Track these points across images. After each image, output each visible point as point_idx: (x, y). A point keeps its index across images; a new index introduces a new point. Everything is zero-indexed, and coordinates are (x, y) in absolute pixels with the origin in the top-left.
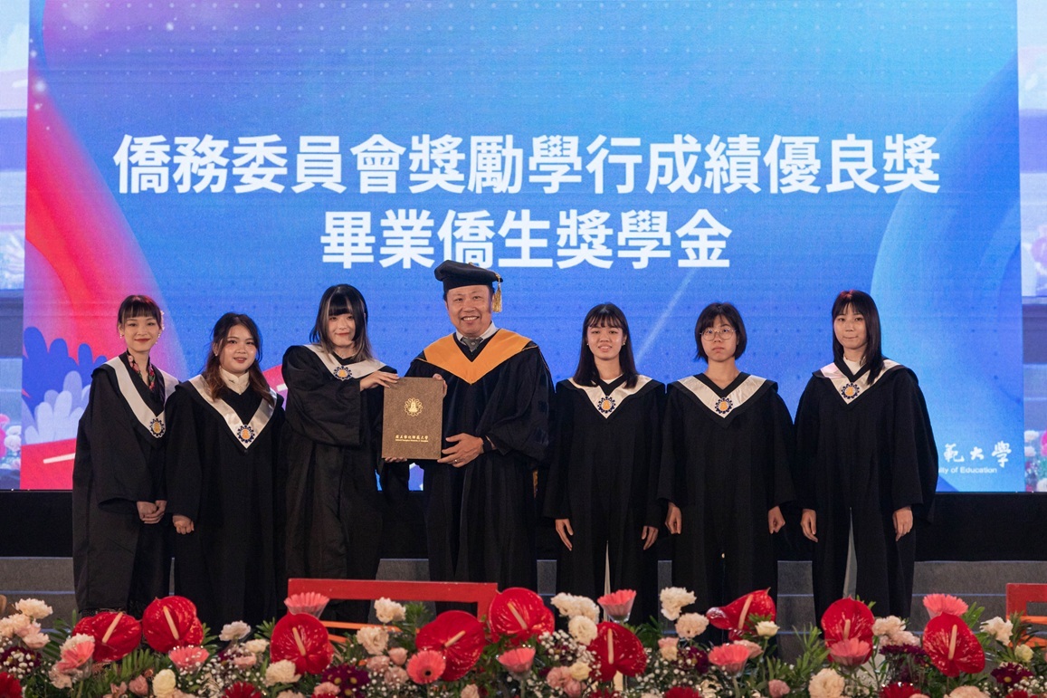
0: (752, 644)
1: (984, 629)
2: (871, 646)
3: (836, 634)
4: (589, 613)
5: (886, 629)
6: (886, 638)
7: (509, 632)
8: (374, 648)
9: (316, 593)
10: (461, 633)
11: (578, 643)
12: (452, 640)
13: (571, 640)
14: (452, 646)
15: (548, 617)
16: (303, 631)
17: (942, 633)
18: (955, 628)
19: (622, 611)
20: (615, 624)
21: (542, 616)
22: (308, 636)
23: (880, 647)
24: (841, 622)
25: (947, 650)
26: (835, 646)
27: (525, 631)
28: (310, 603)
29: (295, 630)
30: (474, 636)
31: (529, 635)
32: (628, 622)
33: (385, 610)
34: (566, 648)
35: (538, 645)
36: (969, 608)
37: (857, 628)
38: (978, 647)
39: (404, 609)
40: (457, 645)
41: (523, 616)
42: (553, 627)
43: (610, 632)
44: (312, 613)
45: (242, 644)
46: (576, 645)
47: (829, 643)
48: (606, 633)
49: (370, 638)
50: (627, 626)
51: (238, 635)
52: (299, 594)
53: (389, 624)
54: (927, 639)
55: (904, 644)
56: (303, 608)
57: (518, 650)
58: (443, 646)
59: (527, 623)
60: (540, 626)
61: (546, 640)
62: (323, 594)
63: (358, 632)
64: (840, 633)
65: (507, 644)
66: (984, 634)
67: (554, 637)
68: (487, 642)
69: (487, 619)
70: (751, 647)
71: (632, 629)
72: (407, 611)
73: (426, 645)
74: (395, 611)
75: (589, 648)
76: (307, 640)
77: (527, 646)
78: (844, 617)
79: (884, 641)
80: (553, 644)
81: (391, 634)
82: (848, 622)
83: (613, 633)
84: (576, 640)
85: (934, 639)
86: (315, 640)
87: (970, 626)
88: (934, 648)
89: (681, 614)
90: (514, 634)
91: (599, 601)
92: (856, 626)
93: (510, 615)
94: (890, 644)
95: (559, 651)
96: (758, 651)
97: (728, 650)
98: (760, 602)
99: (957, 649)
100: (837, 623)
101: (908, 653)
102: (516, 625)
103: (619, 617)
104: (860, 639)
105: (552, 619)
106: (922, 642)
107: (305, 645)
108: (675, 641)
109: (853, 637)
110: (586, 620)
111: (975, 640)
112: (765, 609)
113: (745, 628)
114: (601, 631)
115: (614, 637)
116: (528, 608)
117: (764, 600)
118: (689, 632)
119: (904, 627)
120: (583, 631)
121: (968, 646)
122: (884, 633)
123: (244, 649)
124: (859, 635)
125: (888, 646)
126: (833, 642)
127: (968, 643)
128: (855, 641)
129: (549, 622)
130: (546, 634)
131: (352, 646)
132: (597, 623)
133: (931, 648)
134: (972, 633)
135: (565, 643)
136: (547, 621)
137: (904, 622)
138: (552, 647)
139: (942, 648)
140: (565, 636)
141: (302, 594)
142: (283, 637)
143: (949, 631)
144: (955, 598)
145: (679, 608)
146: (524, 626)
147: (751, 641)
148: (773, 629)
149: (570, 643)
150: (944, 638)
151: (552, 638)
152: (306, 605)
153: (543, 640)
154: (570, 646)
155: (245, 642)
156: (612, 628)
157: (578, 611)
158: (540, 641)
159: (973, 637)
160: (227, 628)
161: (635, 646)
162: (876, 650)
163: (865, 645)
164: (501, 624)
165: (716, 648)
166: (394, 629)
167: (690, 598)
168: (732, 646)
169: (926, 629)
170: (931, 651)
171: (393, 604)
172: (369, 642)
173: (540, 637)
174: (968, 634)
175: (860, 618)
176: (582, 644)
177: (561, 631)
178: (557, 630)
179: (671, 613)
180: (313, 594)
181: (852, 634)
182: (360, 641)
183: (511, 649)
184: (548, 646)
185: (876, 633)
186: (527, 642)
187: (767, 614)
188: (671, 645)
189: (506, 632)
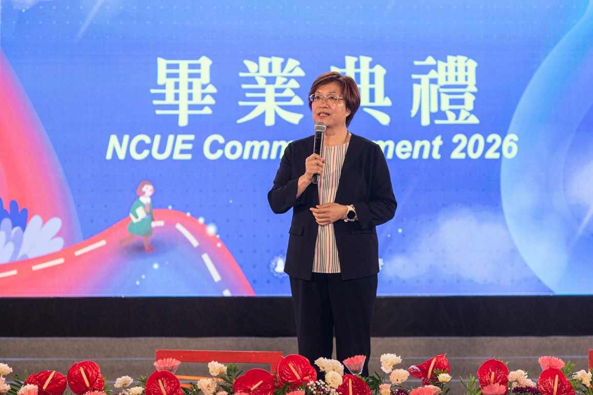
0: (436, 387)
1: (575, 377)
2: (507, 388)
3: (486, 381)
4: (338, 370)
5: (516, 378)
6: (516, 383)
7: (289, 381)
8: (208, 391)
9: (173, 358)
10: (261, 382)
11: (331, 387)
12: (255, 387)
13: (326, 385)
14: (255, 390)
15: (313, 372)
16: (165, 381)
17: (549, 380)
18: (557, 377)
19: (357, 369)
20: (353, 376)
21: (309, 371)
22: (168, 385)
23: (513, 389)
24: (489, 373)
25: (552, 390)
26: (486, 388)
27: (300, 380)
28: (169, 365)
29: (160, 381)
30: (269, 383)
31: (302, 383)
32: (361, 375)
33: (214, 368)
34: (323, 390)
35: (307, 388)
36: (566, 364)
37: (498, 377)
38: (571, 388)
39: (226, 368)
40: (258, 389)
41: (298, 372)
42: (316, 378)
43: (350, 380)
44: (170, 371)
45: (128, 389)
46: (329, 389)
47: (482, 386)
48: (348, 381)
49: (205, 385)
50: (360, 377)
51: (126, 384)
52: (163, 359)
53: (217, 377)
54: (540, 384)
55: (527, 386)
56: (165, 367)
57: (295, 392)
58: (250, 390)
59: (300, 376)
60: (308, 377)
61: (312, 386)
62: (177, 359)
63: (199, 382)
64: (489, 380)
65: (288, 388)
66: (575, 380)
67: (316, 384)
68: (277, 388)
69: (276, 373)
70: (435, 389)
71: (363, 379)
72: (228, 369)
73: (240, 390)
74: (220, 369)
75: (337, 391)
76: (167, 387)
77: (300, 389)
78: (491, 370)
79: (515, 385)
80: (315, 388)
81: (218, 383)
82: (493, 373)
83: (352, 381)
84: (330, 386)
85: (545, 384)
86: (172, 387)
87: (566, 375)
88: (545, 389)
89: (393, 370)
90: (293, 382)
91: (343, 362)
92: (498, 376)
93: (290, 371)
94: (519, 387)
95: (319, 392)
96: (439, 391)
97: (421, 391)
98: (441, 362)
99: (558, 389)
100: (487, 374)
101: (529, 392)
102: (294, 377)
103: (356, 372)
104: (500, 384)
105: (315, 373)
106: (537, 385)
107: (166, 390)
108: (389, 386)
109: (496, 382)
110: (336, 373)
111: (570, 384)
112: (444, 366)
113: (432, 378)
114: (345, 380)
115: (353, 383)
116: (301, 367)
117: (443, 360)
118: (398, 380)
119: (527, 376)
120: (334, 380)
121: (565, 387)
122: (515, 380)
123: (129, 393)
124: (500, 381)
125: (517, 387)
126: (484, 386)
127: (565, 385)
128: (497, 385)
129: (314, 375)
130: (312, 382)
131: (194, 390)
132: (343, 375)
133: (543, 389)
134: (567, 379)
135: (323, 388)
136: (312, 374)
137: (526, 373)
138: (315, 390)
139: (549, 388)
140: (323, 383)
141: (164, 359)
142: (153, 385)
143: (554, 378)
144: (557, 359)
145: (392, 366)
146: (298, 377)
147: (435, 385)
148: (448, 378)
149: (326, 387)
150: (550, 383)
151: (315, 385)
152: (167, 366)
153: (310, 386)
154: (326, 389)
155: (130, 388)
156: (351, 378)
157: (331, 368)
158: (308, 386)
159: (568, 382)
160: (119, 380)
161: (365, 389)
162: (510, 390)
163: (503, 387)
164: (285, 376)
165: (413, 390)
166: (220, 380)
167: (399, 360)
168: (424, 388)
169: (539, 378)
170: (543, 391)
171: (220, 364)
172: (205, 388)
173: (308, 384)
174: (565, 380)
175: (501, 371)
176: (334, 388)
177: (320, 380)
178: (318, 380)
179: (387, 369)
180: (171, 359)
181: (496, 381)
182: (199, 388)
183: (291, 391)
184: (312, 389)
185: (510, 380)
186: (300, 387)
187: (444, 370)
188: (387, 388)
189: (288, 381)
